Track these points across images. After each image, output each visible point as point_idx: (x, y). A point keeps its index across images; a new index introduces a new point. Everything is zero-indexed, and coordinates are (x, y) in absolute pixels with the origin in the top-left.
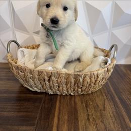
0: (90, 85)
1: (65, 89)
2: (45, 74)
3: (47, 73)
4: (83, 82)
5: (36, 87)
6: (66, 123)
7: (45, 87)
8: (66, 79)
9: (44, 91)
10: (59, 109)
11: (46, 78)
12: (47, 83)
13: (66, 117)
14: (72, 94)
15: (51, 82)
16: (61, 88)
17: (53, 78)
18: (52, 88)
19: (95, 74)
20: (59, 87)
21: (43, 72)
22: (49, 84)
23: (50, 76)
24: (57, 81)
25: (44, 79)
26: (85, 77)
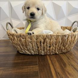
0: (71, 43)
1: (54, 48)
3: (43, 36)
4: (67, 41)
8: (56, 40)
9: (37, 53)
15: (45, 44)
16: (51, 48)
21: (40, 36)
22: (44, 46)
23: (45, 39)
24: (50, 42)
25: (40, 42)
26: (68, 37)
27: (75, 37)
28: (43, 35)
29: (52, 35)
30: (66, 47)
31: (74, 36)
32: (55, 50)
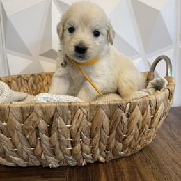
0: (142, 128)
2: (40, 113)
3: (44, 110)
4: (129, 123)
8: (92, 122)
9: (37, 163)
11: (43, 125)
12: (44, 137)
14: (102, 159)
15: (55, 135)
16: (78, 146)
19: (153, 103)
20: (73, 144)
21: (32, 109)
22: (50, 142)
23: (52, 119)
24: (70, 128)
25: (37, 129)
26: (131, 110)
27: (156, 109)
28: (42, 108)
29: (76, 106)
30: (128, 141)
31: (153, 107)
32: (93, 153)
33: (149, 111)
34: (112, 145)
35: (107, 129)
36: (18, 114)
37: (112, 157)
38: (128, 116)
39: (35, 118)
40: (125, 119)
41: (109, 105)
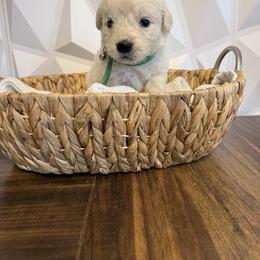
0: (207, 125)
2: (95, 104)
4: (192, 117)
5: (65, 156)
6: (172, 246)
7: (90, 149)
8: (151, 115)
10: (144, 213)
11: (97, 119)
12: (98, 132)
13: (169, 231)
14: (159, 163)
15: (109, 130)
16: (134, 145)
17: (116, 114)
18: (111, 150)
19: (221, 95)
20: (129, 142)
21: (86, 100)
22: (104, 140)
23: (108, 111)
24: (126, 122)
25: (90, 123)
26: (196, 103)
27: (224, 103)
28: (97, 99)
29: (134, 97)
30: (191, 139)
31: (221, 101)
32: (150, 155)
33: (216, 105)
34: (173, 144)
35: (168, 124)
36: (69, 106)
37: (171, 163)
38: (192, 110)
39: (89, 110)
40: (189, 113)
41: (171, 96)
